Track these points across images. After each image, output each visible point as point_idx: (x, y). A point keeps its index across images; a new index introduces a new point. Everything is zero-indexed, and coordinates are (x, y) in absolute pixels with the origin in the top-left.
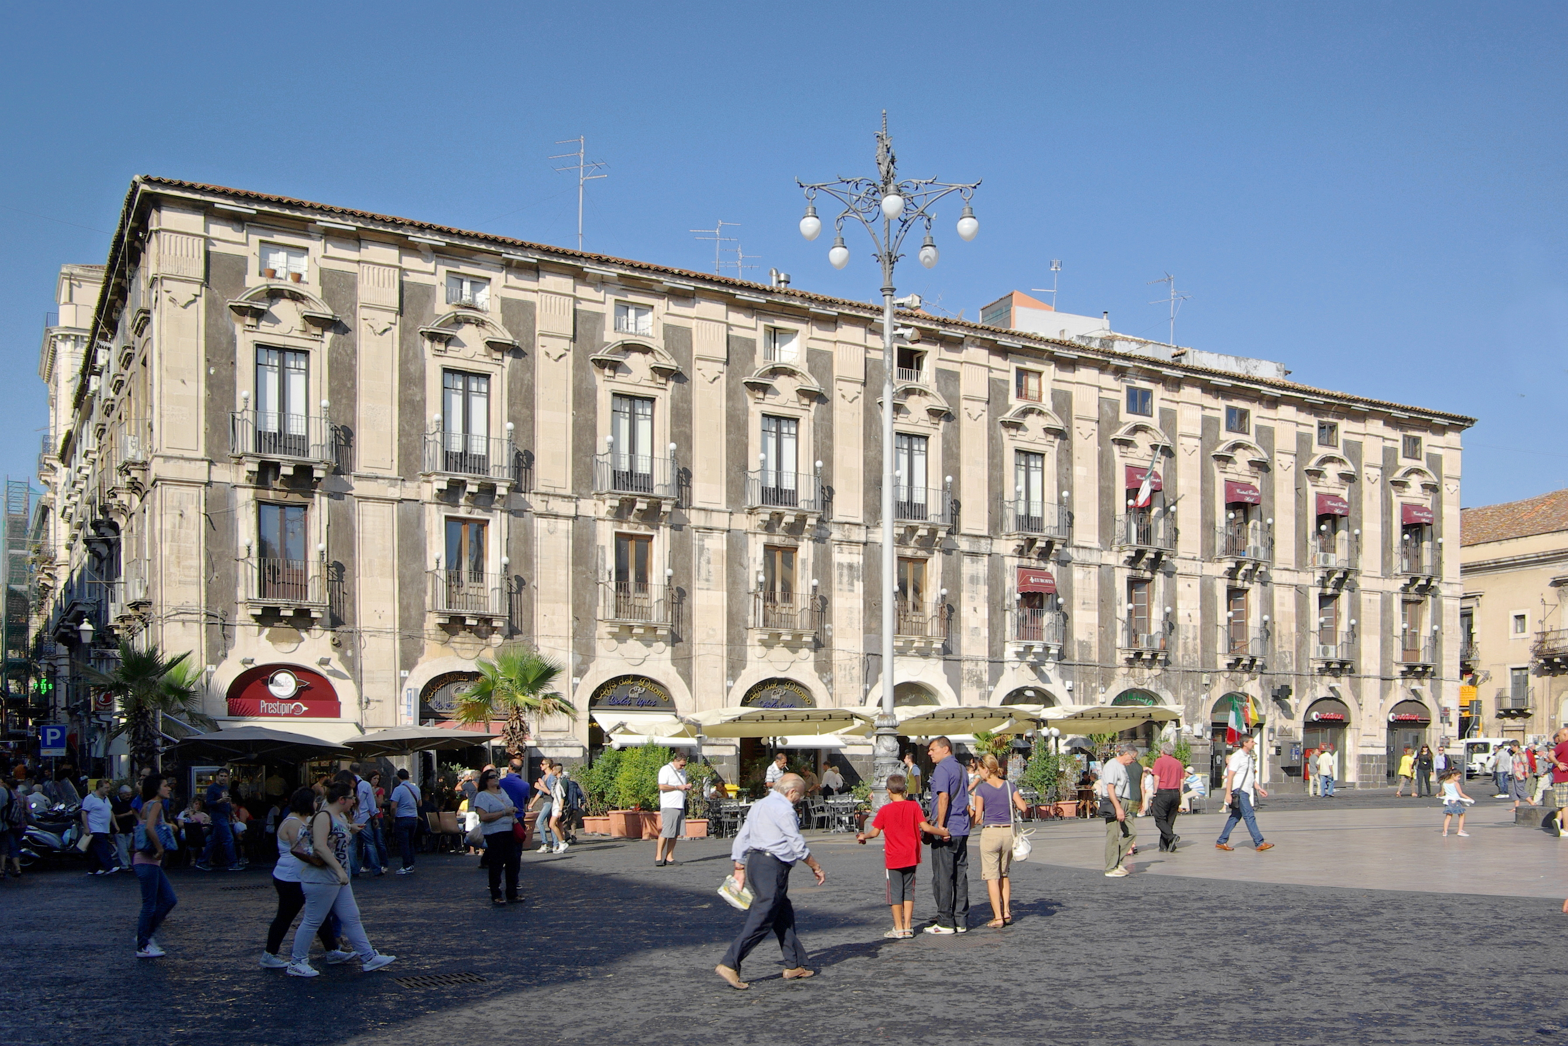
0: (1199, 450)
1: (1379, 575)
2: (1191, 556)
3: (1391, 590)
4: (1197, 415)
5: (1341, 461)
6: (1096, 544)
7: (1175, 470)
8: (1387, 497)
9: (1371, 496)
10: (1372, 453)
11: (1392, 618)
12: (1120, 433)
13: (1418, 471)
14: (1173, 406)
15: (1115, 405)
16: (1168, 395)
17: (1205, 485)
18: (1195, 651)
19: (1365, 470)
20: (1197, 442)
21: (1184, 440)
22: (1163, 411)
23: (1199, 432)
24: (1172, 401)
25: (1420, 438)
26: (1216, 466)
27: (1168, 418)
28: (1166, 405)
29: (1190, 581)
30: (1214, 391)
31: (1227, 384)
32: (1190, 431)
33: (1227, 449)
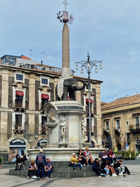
0: (35, 87)
2: (32, 110)
4: (34, 80)
6: (7, 107)
7: (29, 92)
8: (82, 97)
9: (78, 97)
12: (14, 84)
14: (28, 78)
15: (13, 78)
16: (27, 76)
17: (36, 95)
18: (33, 130)
19: (77, 92)
21: (31, 85)
22: (25, 79)
23: (35, 84)
26: (39, 91)
27: (27, 81)
28: (26, 78)
29: (32, 115)
30: (39, 75)
31: (41, 74)
32: (32, 83)
33: (41, 87)
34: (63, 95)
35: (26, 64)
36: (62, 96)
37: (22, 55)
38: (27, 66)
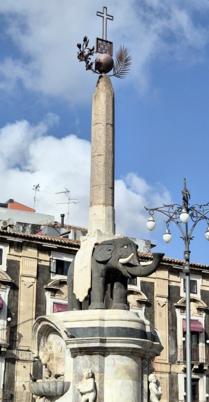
0: (35, 285)
1: (167, 362)
2: (27, 349)
3: (177, 371)
4: (34, 264)
5: (138, 293)
7: (17, 296)
8: (172, 315)
9: (160, 314)
10: (161, 289)
11: (177, 388)
13: (194, 301)
14: (17, 259)
16: (13, 252)
17: (39, 306)
19: (156, 299)
20: (33, 280)
21: (24, 279)
22: (9, 262)
23: (35, 274)
24: (16, 256)
25: (196, 281)
26: (48, 295)
27: (13, 266)
28: (12, 258)
29: (25, 364)
30: (48, 251)
31: (55, 246)
32: (29, 273)
33: (55, 285)
34: (90, 290)
35: (18, 223)
36: (86, 294)
37: (11, 201)
38: (21, 227)
